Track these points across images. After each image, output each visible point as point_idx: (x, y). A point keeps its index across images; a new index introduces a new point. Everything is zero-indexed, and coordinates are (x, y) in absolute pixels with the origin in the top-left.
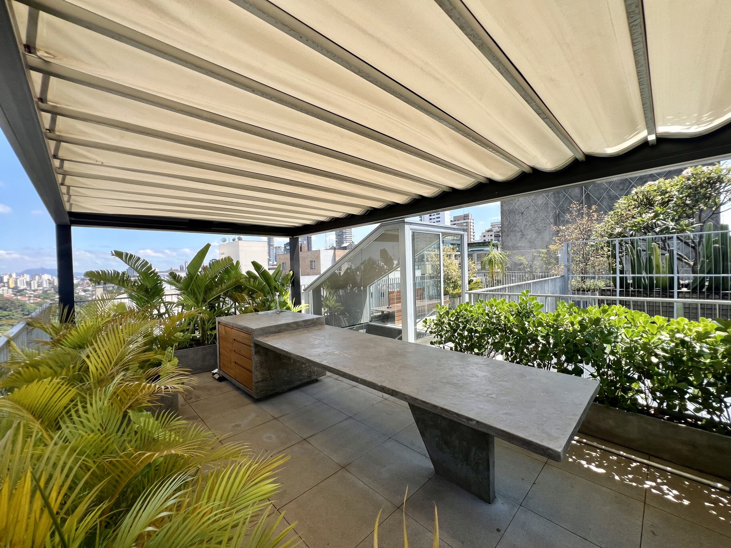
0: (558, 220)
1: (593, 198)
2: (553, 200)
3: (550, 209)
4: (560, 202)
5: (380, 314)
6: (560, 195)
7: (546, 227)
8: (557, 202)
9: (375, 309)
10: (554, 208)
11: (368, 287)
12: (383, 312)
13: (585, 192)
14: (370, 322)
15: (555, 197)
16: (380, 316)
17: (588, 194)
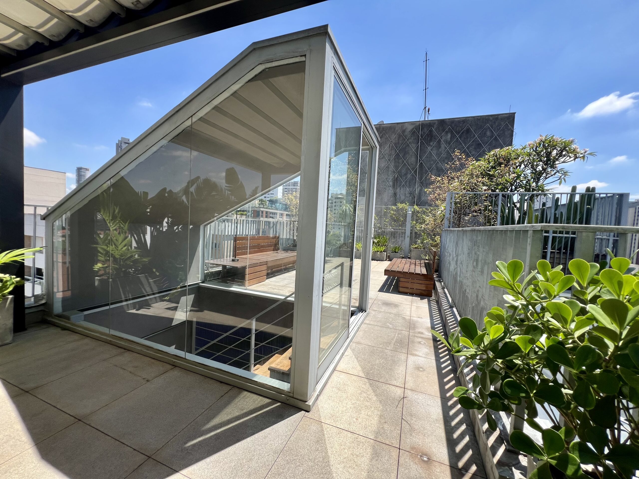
0: (396, 184)
1: (425, 167)
2: (393, 164)
3: (390, 172)
4: (398, 167)
5: (220, 269)
6: (400, 161)
7: (386, 189)
8: (396, 167)
9: (212, 262)
10: (394, 172)
11: (202, 227)
12: (224, 267)
13: (420, 161)
14: (202, 283)
15: (395, 162)
16: (218, 273)
17: (421, 163)
